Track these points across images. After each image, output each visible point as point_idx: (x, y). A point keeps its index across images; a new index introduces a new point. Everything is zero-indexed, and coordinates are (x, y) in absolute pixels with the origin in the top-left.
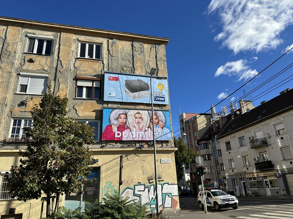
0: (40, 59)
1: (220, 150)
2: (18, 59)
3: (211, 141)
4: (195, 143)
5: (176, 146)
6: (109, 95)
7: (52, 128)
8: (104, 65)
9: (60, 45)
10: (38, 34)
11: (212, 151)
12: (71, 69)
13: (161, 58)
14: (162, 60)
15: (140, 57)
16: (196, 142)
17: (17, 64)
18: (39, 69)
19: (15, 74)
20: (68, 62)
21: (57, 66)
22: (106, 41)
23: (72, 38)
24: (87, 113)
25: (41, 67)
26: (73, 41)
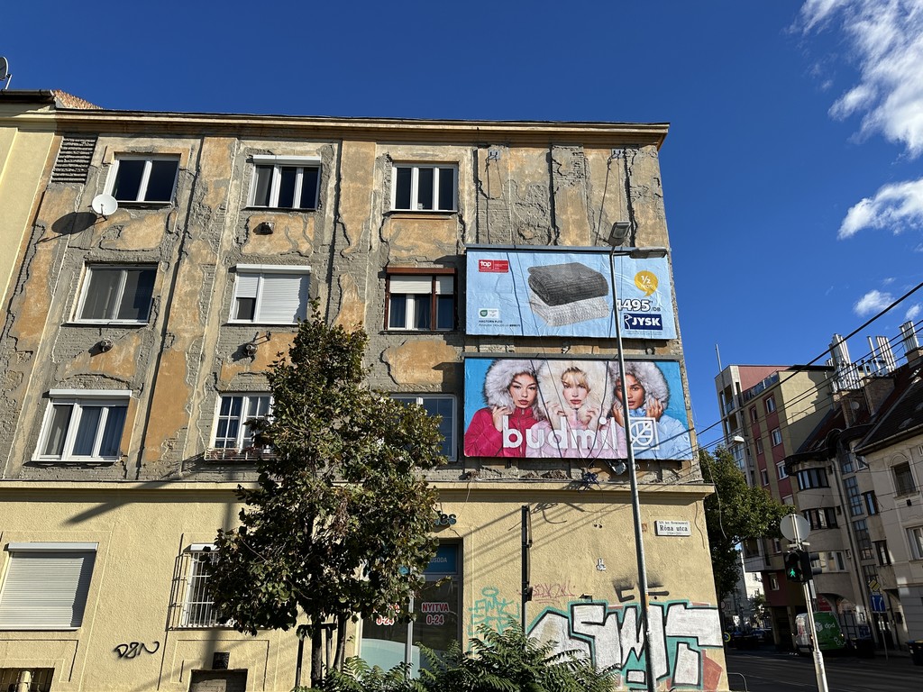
0: (286, 222)
1: (872, 493)
2: (231, 228)
3: (836, 463)
4: (777, 469)
5: (707, 480)
6: (480, 316)
7: (325, 421)
8: (464, 226)
9: (339, 179)
10: (281, 152)
11: (841, 495)
12: (371, 247)
13: (646, 189)
14: (649, 194)
15: (573, 191)
16: (782, 464)
17: (229, 241)
18: (286, 251)
19: (223, 270)
20: (364, 227)
21: (333, 239)
22: (469, 153)
23: (373, 154)
24: (419, 375)
25: (290, 246)
26: (375, 164)
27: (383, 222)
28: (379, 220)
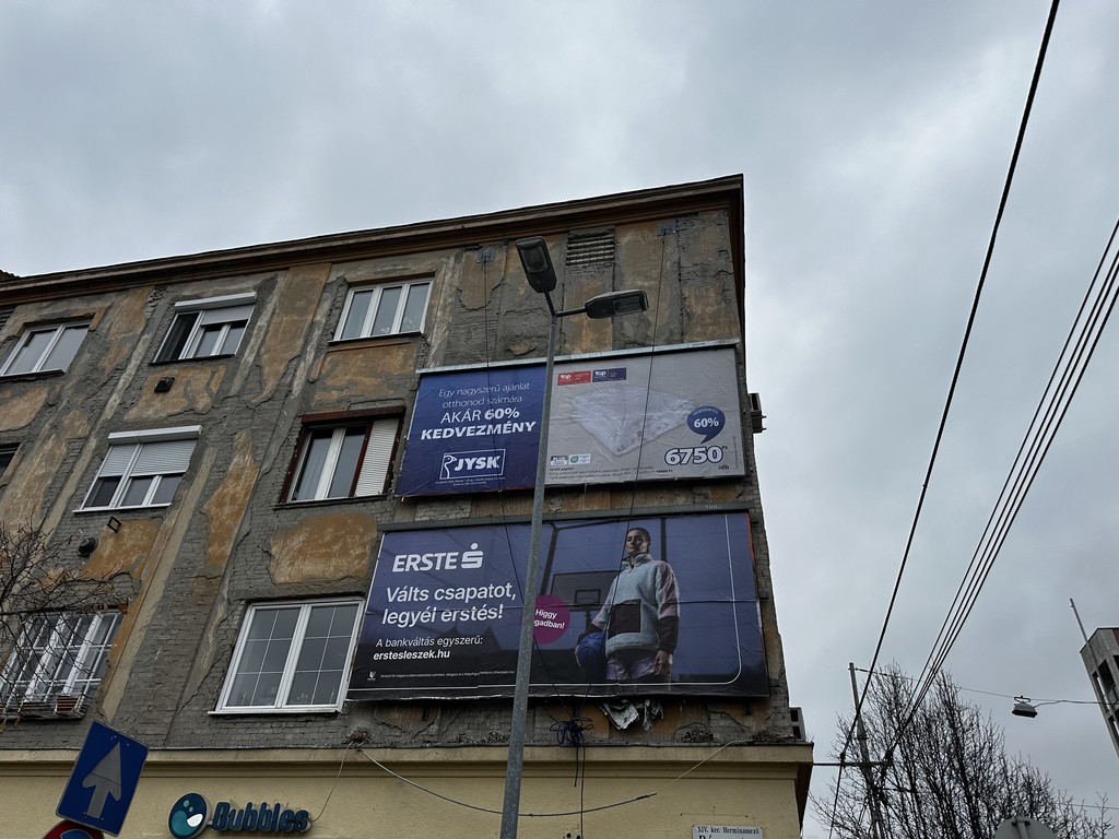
0: (191, 374)
2: (121, 391)
8: (428, 350)
12: (290, 392)
13: (706, 267)
14: (711, 272)
15: (592, 285)
17: (112, 407)
18: (177, 411)
19: (93, 443)
20: (287, 367)
21: (243, 387)
22: (452, 259)
23: (323, 279)
24: (311, 568)
25: (184, 403)
26: (323, 291)
27: (315, 358)
28: (310, 357)
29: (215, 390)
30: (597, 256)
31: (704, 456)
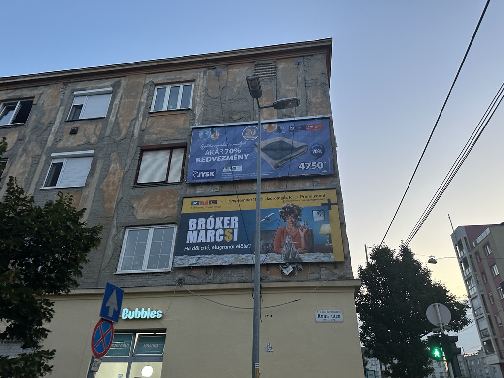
0: (86, 126)
8: (194, 117)
13: (316, 81)
14: (319, 83)
15: (267, 88)
17: (50, 141)
18: (82, 143)
19: (44, 158)
20: (131, 124)
21: (111, 133)
22: (202, 74)
23: (143, 82)
24: (152, 213)
25: (85, 140)
26: (144, 88)
27: (143, 119)
28: (141, 119)
29: (98, 134)
30: (268, 74)
31: (316, 167)
